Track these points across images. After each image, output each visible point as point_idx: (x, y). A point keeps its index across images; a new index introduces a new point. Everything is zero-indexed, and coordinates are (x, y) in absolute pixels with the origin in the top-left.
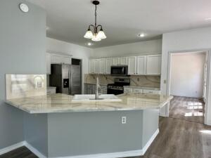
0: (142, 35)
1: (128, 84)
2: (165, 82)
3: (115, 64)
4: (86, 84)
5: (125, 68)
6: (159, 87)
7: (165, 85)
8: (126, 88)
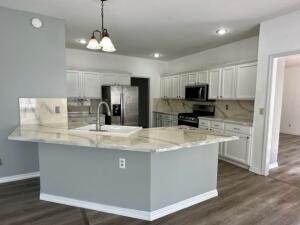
0: (222, 32)
1: (211, 114)
2: (262, 111)
3: (192, 83)
4: (155, 113)
5: (203, 88)
6: (250, 121)
7: (262, 117)
8: (202, 120)
